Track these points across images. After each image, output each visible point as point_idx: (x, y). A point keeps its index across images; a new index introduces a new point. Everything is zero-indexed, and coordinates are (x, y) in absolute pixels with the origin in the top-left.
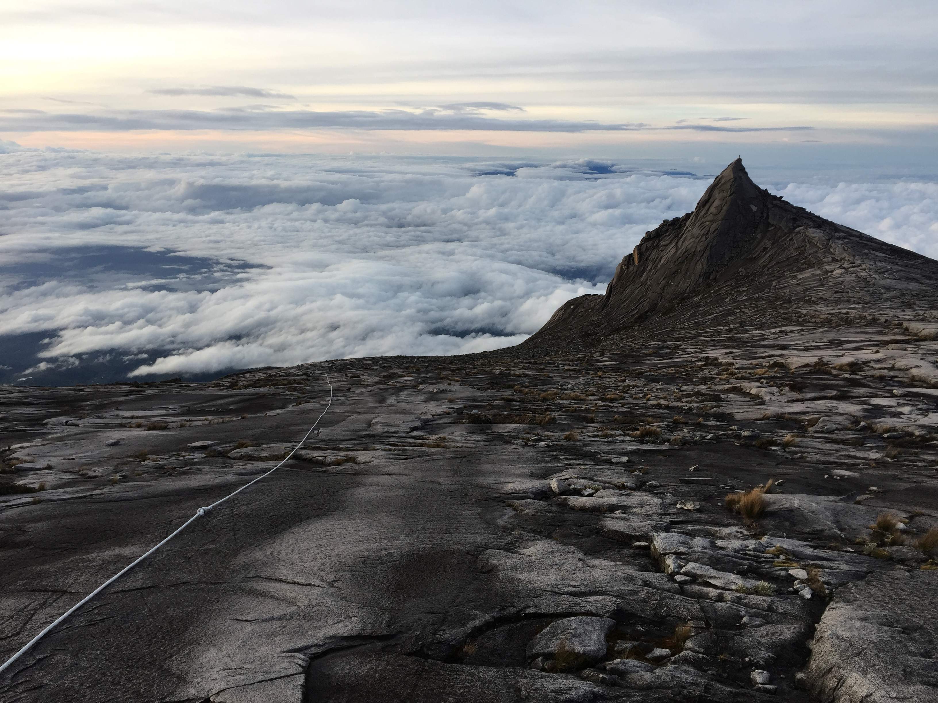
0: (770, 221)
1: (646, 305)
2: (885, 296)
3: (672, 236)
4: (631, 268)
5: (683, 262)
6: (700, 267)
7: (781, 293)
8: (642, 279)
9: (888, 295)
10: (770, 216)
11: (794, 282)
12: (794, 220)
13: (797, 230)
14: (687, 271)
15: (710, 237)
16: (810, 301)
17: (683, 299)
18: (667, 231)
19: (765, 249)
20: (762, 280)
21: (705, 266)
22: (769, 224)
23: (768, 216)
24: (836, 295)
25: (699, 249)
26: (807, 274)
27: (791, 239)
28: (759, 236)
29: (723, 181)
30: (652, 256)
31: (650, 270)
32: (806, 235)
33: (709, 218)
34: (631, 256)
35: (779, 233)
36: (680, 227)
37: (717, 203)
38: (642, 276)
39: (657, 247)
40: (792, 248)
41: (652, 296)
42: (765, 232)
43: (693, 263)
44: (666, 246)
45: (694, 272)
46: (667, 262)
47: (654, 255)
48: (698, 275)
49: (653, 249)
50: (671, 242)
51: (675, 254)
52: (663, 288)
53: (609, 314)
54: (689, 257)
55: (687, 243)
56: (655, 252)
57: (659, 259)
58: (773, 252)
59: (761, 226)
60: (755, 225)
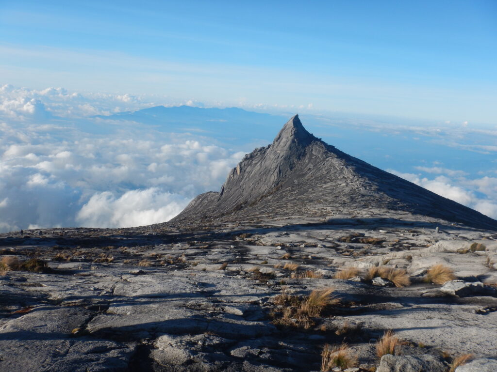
0: (313, 153)
1: (241, 200)
3: (260, 158)
4: (235, 176)
5: (264, 174)
6: (274, 177)
7: (311, 196)
8: (241, 183)
10: (313, 150)
11: (320, 189)
12: (327, 153)
14: (266, 180)
15: (279, 160)
17: (262, 197)
18: (257, 155)
19: (309, 169)
20: (305, 188)
21: (276, 178)
25: (272, 167)
27: (324, 164)
28: (307, 161)
29: (287, 127)
31: (246, 178)
32: (332, 163)
33: (280, 149)
34: (235, 169)
35: (318, 160)
37: (284, 140)
39: (250, 164)
40: (324, 169)
41: (245, 194)
42: (310, 159)
43: (269, 175)
44: (256, 164)
45: (269, 181)
46: (255, 174)
47: (249, 169)
48: (272, 183)
49: (248, 165)
50: (259, 162)
51: (260, 169)
52: (252, 190)
53: (220, 204)
54: (267, 172)
55: (267, 162)
56: (249, 167)
57: (251, 172)
58: (314, 171)
59: (308, 155)
60: (305, 155)
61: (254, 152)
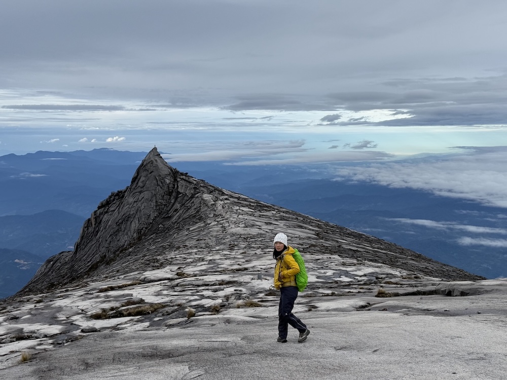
0: (179, 190)
4: (90, 229)
5: (122, 223)
6: (135, 225)
7: (174, 242)
8: (97, 237)
10: (179, 187)
11: (187, 233)
12: (195, 188)
13: (197, 196)
14: (125, 229)
17: (122, 251)
19: (176, 210)
20: (171, 233)
22: (178, 193)
23: (178, 186)
25: (132, 213)
26: (197, 226)
28: (173, 201)
30: (104, 220)
32: (202, 199)
34: (89, 220)
36: (123, 197)
37: (143, 179)
38: (97, 235)
39: (107, 212)
40: (193, 208)
42: (176, 198)
44: (113, 211)
45: (130, 230)
46: (113, 223)
48: (132, 231)
49: (104, 213)
50: (116, 208)
51: (117, 217)
52: (110, 243)
54: (126, 219)
55: (125, 208)
56: (106, 216)
57: (108, 221)
58: (181, 212)
59: (174, 194)
60: (170, 194)
61: (110, 197)
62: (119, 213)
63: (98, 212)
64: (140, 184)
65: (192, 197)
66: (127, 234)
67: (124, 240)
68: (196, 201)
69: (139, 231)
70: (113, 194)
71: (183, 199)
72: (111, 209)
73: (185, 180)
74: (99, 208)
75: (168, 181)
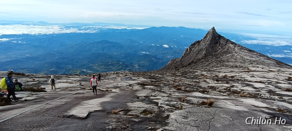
1: (191, 61)
2: (246, 61)
3: (198, 45)
4: (187, 52)
6: (204, 52)
7: (222, 59)
8: (190, 55)
9: (247, 61)
11: (226, 57)
12: (227, 42)
13: (227, 45)
14: (201, 53)
15: (206, 45)
16: (229, 62)
17: (199, 60)
18: (196, 43)
19: (219, 49)
20: (218, 56)
21: (205, 52)
23: (220, 41)
24: (235, 60)
25: (204, 48)
26: (229, 55)
27: (226, 47)
29: (210, 32)
30: (192, 50)
31: (192, 53)
32: (229, 46)
33: (207, 41)
34: (187, 49)
35: (223, 45)
36: (200, 42)
37: (208, 37)
39: (194, 47)
40: (226, 49)
41: (192, 59)
42: (219, 45)
43: (202, 51)
44: (196, 47)
45: (202, 54)
46: (196, 51)
47: (193, 49)
48: (203, 54)
49: (193, 47)
50: (197, 46)
51: (198, 49)
52: (195, 57)
53: (182, 63)
54: (201, 50)
55: (201, 46)
56: (193, 48)
57: (194, 50)
58: (221, 49)
59: (219, 43)
60: (217, 43)
61: (195, 42)
62: (199, 48)
63: (191, 47)
64: (207, 39)
65: (226, 45)
66: (201, 55)
67: (200, 56)
68: (227, 47)
69: (205, 54)
70: (196, 42)
71: (222, 45)
72: (195, 46)
73: (223, 39)
74: (191, 45)
75: (217, 39)
